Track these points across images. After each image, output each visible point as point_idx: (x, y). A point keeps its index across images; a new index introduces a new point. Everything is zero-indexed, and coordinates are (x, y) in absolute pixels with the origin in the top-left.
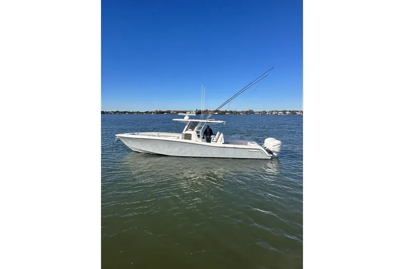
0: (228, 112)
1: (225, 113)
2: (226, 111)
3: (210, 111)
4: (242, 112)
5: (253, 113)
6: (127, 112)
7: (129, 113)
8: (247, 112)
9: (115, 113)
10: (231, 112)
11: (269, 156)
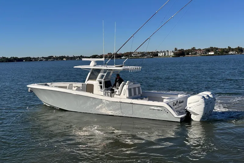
0: (233, 50)
2: (230, 49)
3: (200, 50)
6: (64, 57)
9: (47, 59)
10: (240, 50)
11: (176, 117)
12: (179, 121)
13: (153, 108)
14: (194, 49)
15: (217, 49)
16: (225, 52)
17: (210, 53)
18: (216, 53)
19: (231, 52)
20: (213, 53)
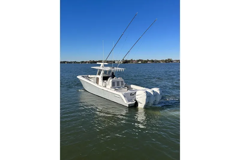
0: (149, 61)
1: (147, 62)
2: (148, 60)
3: (135, 60)
4: (161, 61)
5: (172, 62)
7: (68, 62)
8: (166, 61)
10: (153, 61)
11: (126, 103)
12: (128, 106)
13: (116, 95)
14: (132, 60)
15: (142, 60)
16: (146, 62)
17: (139, 62)
18: (142, 62)
19: (149, 62)
20: (140, 62)
